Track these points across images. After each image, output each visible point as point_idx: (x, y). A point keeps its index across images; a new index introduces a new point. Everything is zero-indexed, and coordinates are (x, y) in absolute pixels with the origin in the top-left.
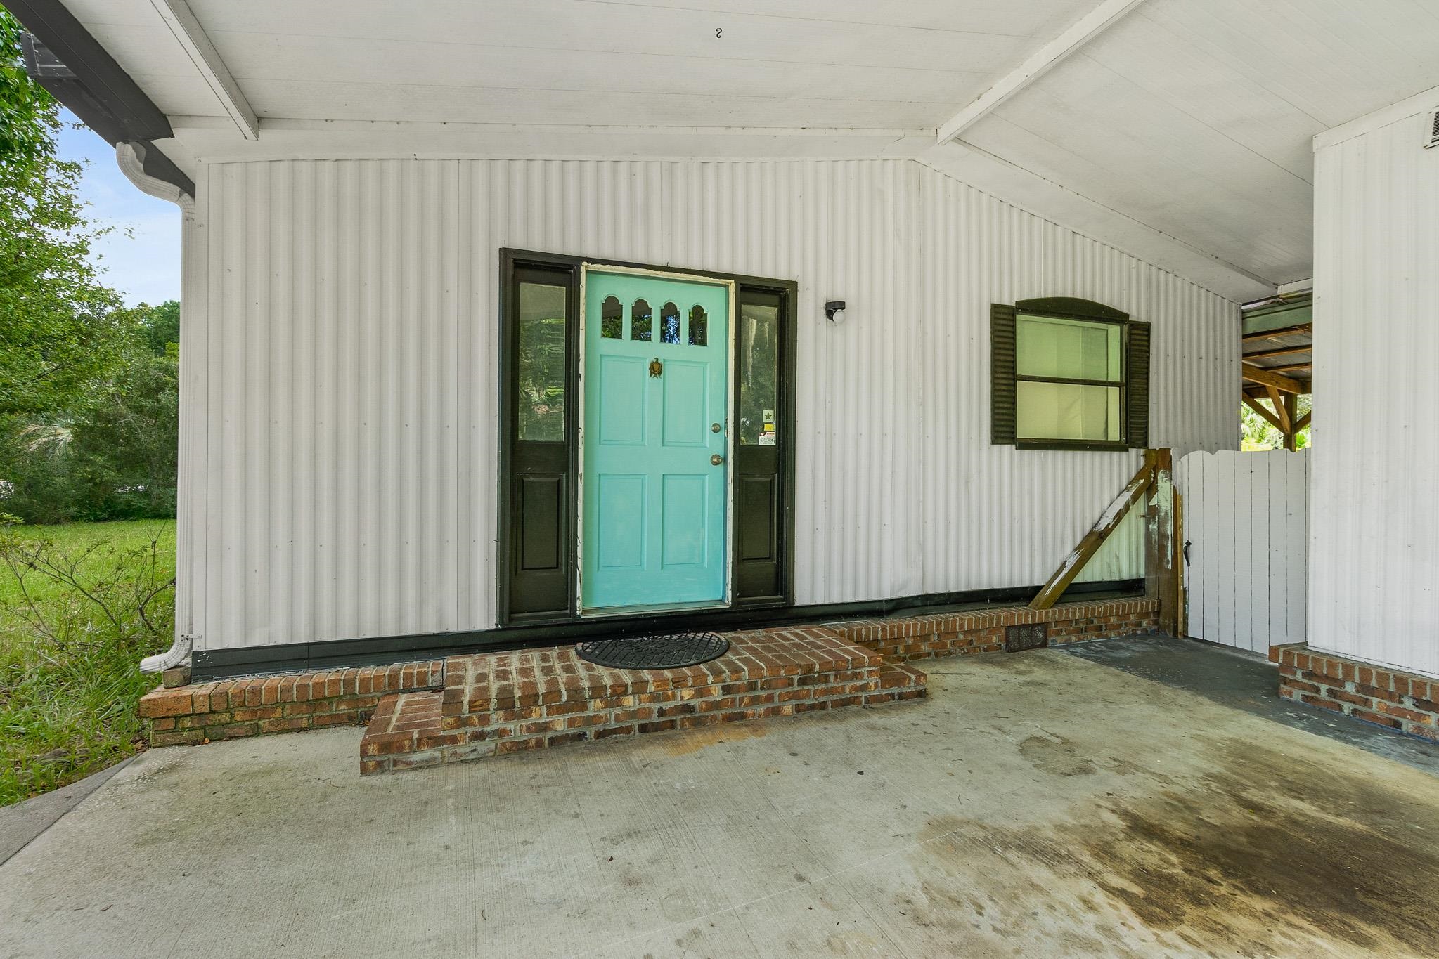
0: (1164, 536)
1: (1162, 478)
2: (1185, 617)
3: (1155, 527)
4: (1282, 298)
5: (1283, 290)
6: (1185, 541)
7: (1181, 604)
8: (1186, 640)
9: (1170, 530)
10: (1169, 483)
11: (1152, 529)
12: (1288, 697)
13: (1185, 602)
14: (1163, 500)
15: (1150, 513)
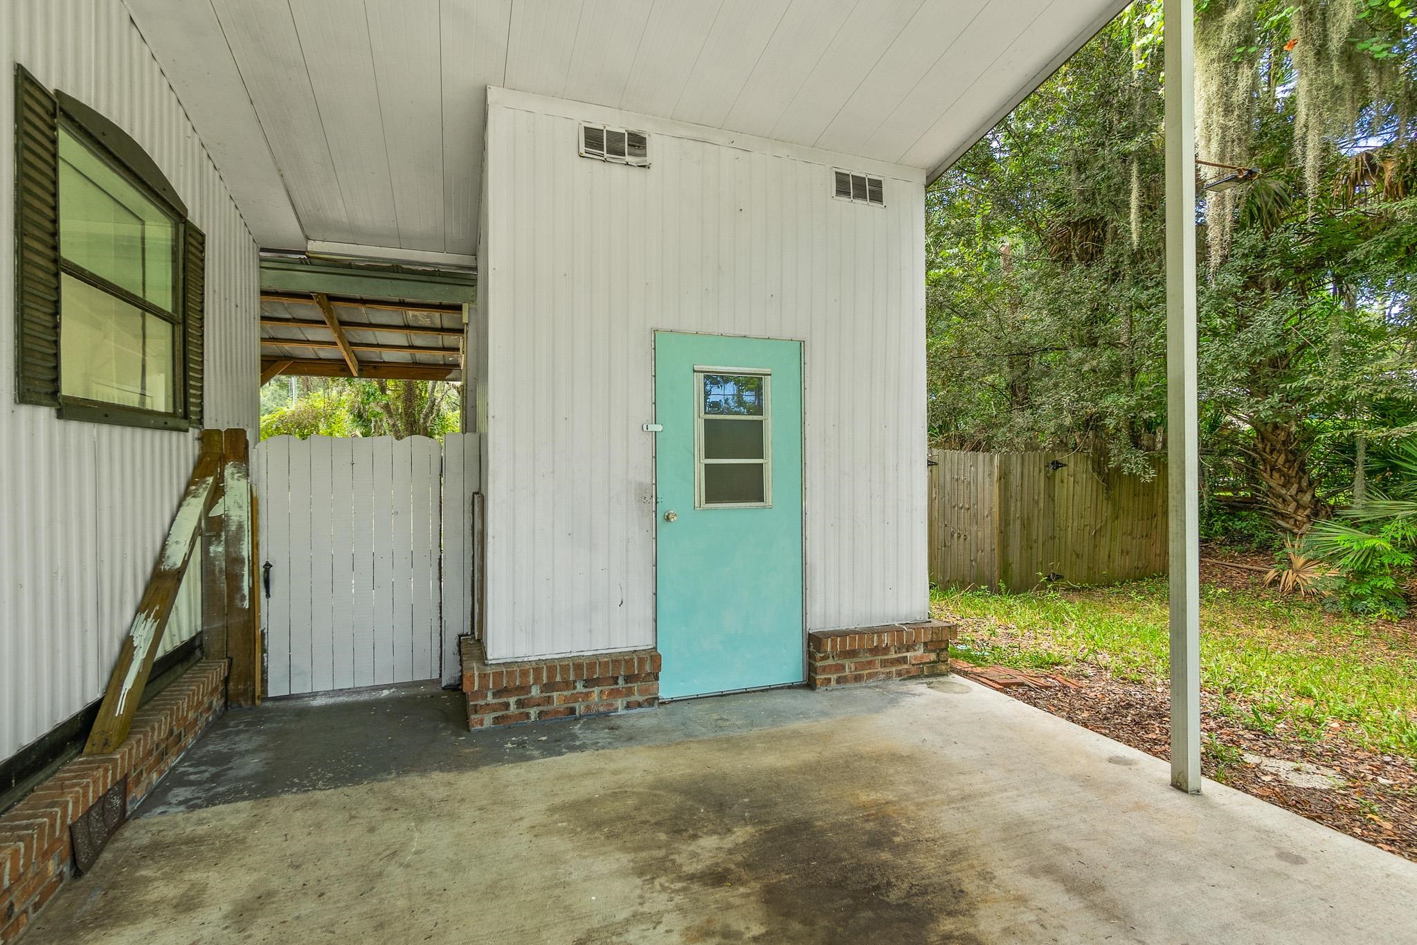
0: (239, 561)
1: (233, 474)
2: (264, 671)
3: (220, 549)
4: (308, 257)
5: (314, 246)
6: (262, 563)
7: (258, 655)
8: (268, 704)
9: (246, 551)
10: (243, 482)
11: (215, 552)
12: (480, 727)
13: (264, 651)
14: (233, 506)
15: (211, 528)
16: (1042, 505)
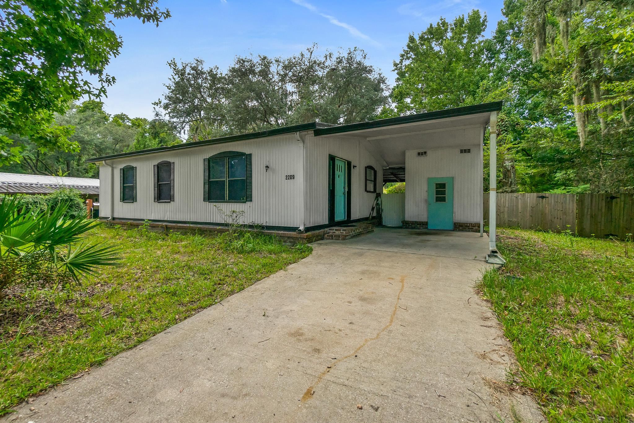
6: (383, 208)
9: (380, 207)
10: (380, 199)
14: (379, 202)
15: (377, 204)
16: (603, 210)
